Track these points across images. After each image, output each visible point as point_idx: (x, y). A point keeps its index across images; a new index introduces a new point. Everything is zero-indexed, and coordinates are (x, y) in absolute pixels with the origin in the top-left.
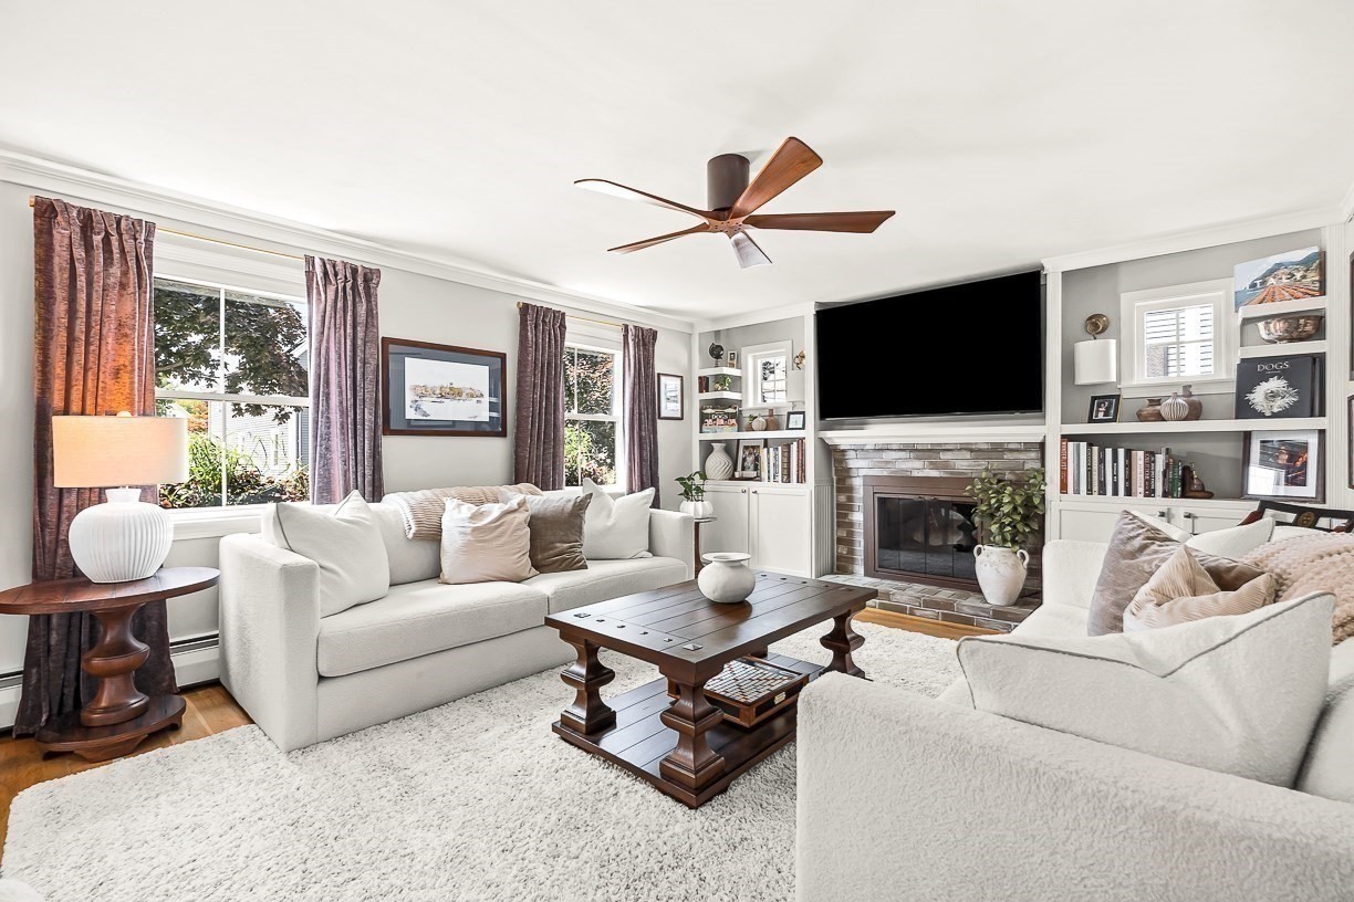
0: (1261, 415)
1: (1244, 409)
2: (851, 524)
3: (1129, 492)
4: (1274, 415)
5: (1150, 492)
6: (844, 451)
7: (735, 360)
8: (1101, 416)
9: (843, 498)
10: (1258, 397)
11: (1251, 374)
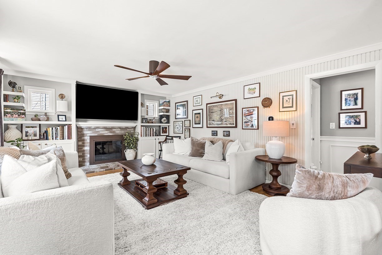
0: (163, 123)
1: (161, 122)
2: (84, 151)
3: (150, 136)
4: (165, 123)
5: (153, 136)
6: (83, 128)
8: (144, 122)
9: (80, 143)
10: (163, 120)
11: (161, 117)
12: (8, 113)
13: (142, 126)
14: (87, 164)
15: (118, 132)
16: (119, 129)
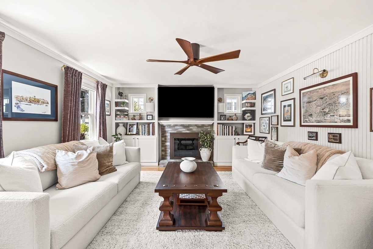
0: (246, 120)
1: (244, 119)
2: (166, 146)
4: (249, 120)
5: (232, 135)
6: (164, 126)
7: (126, 97)
8: (223, 119)
9: (163, 139)
10: (246, 116)
11: (244, 112)
12: (118, 115)
13: (218, 124)
14: (168, 158)
15: (195, 129)
16: (196, 127)
